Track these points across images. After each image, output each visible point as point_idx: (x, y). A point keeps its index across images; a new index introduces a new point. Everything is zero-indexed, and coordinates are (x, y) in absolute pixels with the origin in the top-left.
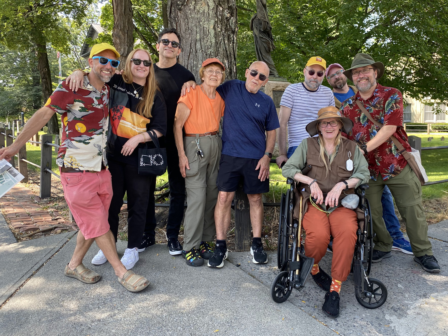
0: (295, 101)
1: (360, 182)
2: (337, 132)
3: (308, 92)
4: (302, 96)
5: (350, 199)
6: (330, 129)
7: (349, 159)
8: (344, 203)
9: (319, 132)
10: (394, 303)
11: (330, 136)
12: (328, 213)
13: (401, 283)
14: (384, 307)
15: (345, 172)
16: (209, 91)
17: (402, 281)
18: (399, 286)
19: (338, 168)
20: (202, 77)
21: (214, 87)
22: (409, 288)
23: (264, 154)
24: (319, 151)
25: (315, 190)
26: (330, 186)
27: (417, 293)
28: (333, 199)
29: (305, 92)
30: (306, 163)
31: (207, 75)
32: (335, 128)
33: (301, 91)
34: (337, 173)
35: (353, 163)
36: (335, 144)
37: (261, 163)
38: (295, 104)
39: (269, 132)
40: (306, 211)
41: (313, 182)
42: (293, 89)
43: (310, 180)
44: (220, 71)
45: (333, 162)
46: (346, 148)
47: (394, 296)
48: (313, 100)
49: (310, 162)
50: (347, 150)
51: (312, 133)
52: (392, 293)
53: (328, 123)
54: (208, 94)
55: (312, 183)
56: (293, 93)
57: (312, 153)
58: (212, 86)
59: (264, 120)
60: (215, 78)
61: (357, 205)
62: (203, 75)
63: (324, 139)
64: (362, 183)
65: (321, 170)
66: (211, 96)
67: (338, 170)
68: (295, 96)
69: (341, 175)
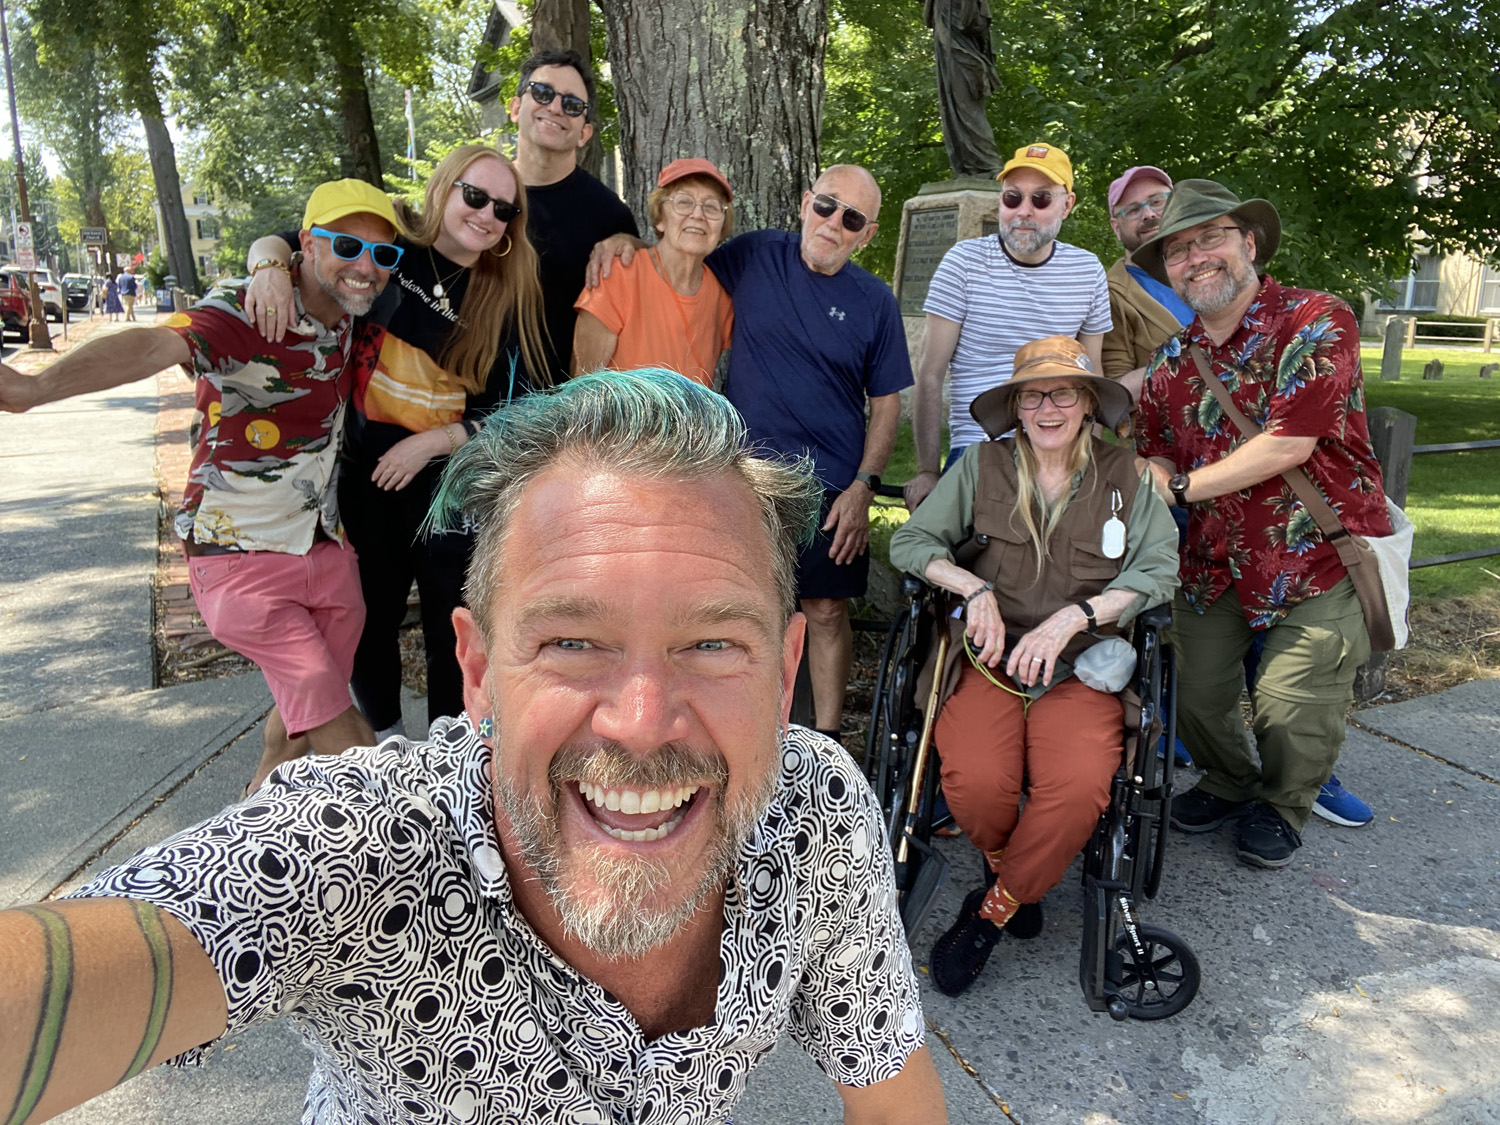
0: (973, 298)
1: (1138, 603)
2: (1072, 427)
3: (1016, 267)
4: (998, 282)
5: (1105, 657)
6: (1049, 414)
7: (1115, 519)
8: (1081, 668)
9: (1017, 423)
10: (1226, 1001)
11: (1050, 440)
12: (1028, 699)
13: (1267, 921)
14: (1186, 1021)
15: (1095, 563)
16: (679, 269)
17: (1270, 916)
18: (1259, 932)
19: (1073, 551)
20: (657, 220)
21: (697, 255)
22: (1291, 947)
23: (854, 476)
24: (1015, 489)
25: (983, 618)
26: (1045, 607)
27: (1314, 967)
28: (1038, 660)
29: (1008, 267)
30: (971, 528)
31: (674, 214)
32: (1068, 411)
33: (996, 263)
34: (1069, 565)
35: (1127, 532)
36: (1071, 465)
37: (843, 509)
38: (971, 308)
39: (875, 400)
40: (951, 690)
41: (981, 590)
42: (966, 258)
43: (973, 584)
44: (716, 202)
45: (1056, 529)
46: (1109, 478)
47: (1232, 974)
48: (1031, 297)
49: (983, 528)
50: (1111, 486)
51: (994, 426)
52: (1228, 962)
53: (1044, 395)
54: (673, 279)
55: (976, 594)
56: (966, 270)
57: (993, 496)
58: (690, 254)
59: (861, 364)
60: (698, 225)
61: (1127, 680)
62: (660, 216)
63: (1035, 448)
64: (1147, 607)
65: (1018, 555)
66: (685, 285)
67: (1072, 556)
68: (973, 282)
69: (1083, 574)
